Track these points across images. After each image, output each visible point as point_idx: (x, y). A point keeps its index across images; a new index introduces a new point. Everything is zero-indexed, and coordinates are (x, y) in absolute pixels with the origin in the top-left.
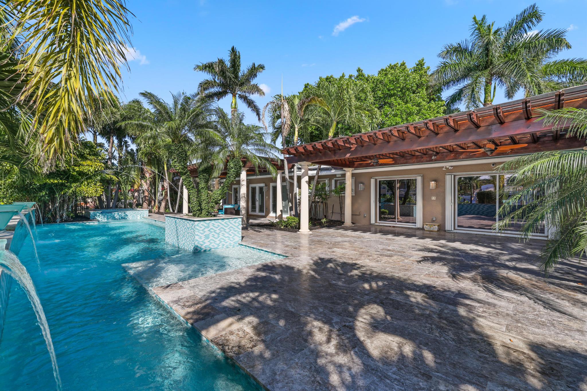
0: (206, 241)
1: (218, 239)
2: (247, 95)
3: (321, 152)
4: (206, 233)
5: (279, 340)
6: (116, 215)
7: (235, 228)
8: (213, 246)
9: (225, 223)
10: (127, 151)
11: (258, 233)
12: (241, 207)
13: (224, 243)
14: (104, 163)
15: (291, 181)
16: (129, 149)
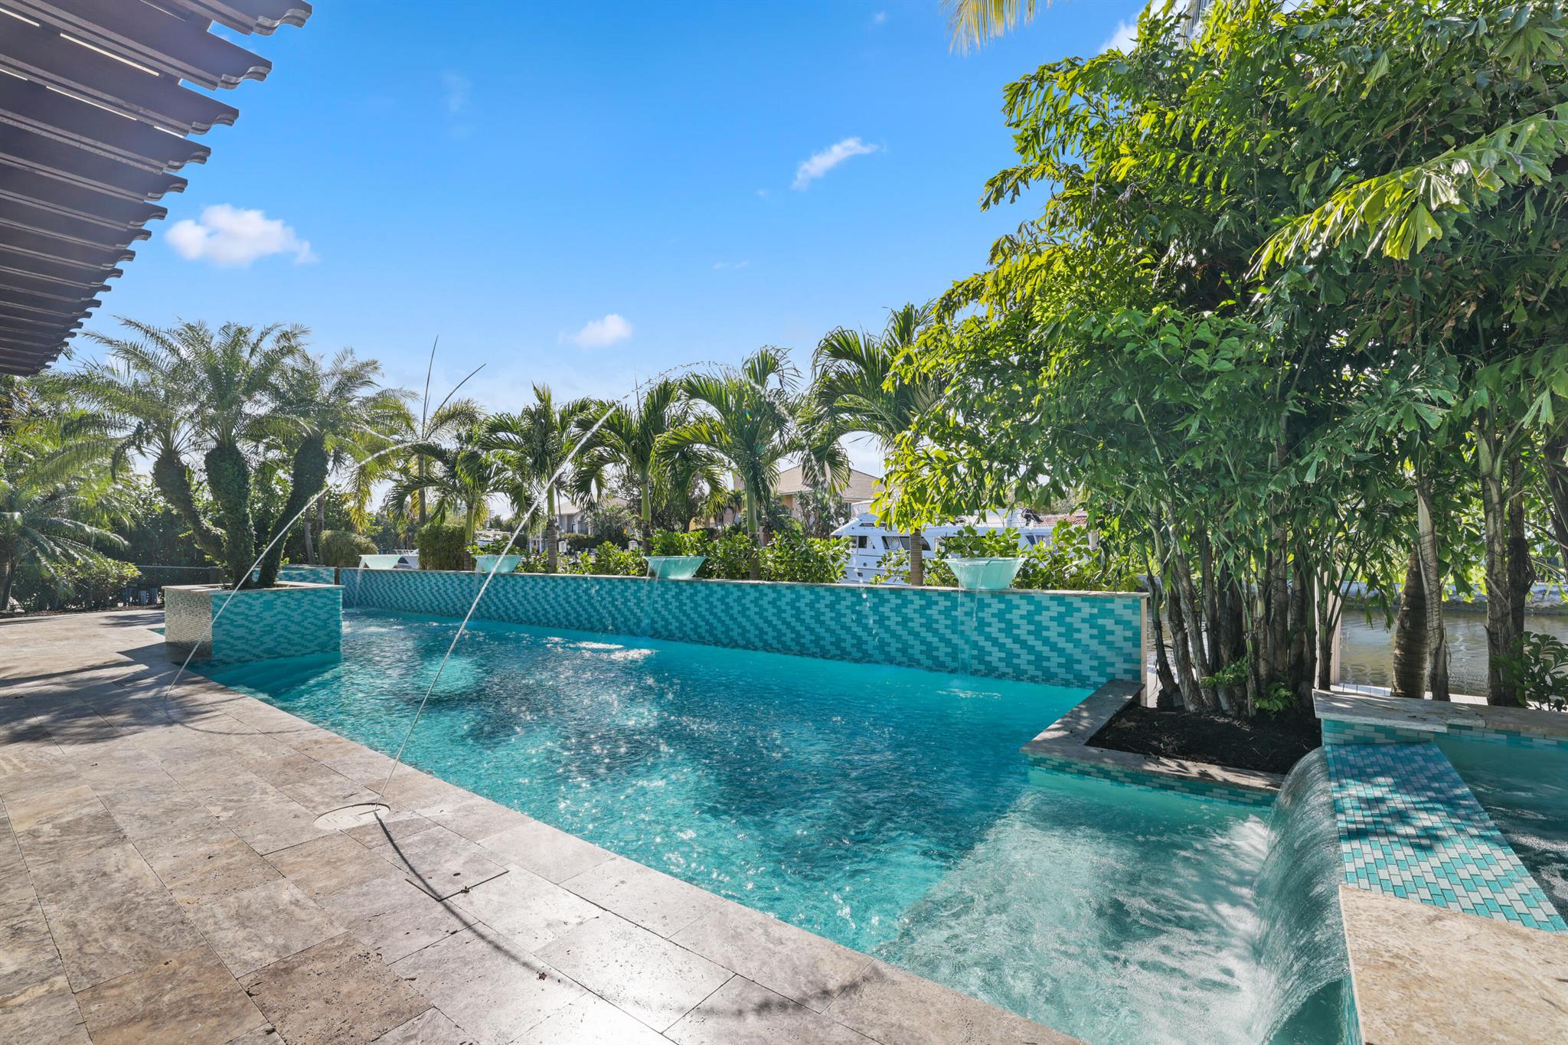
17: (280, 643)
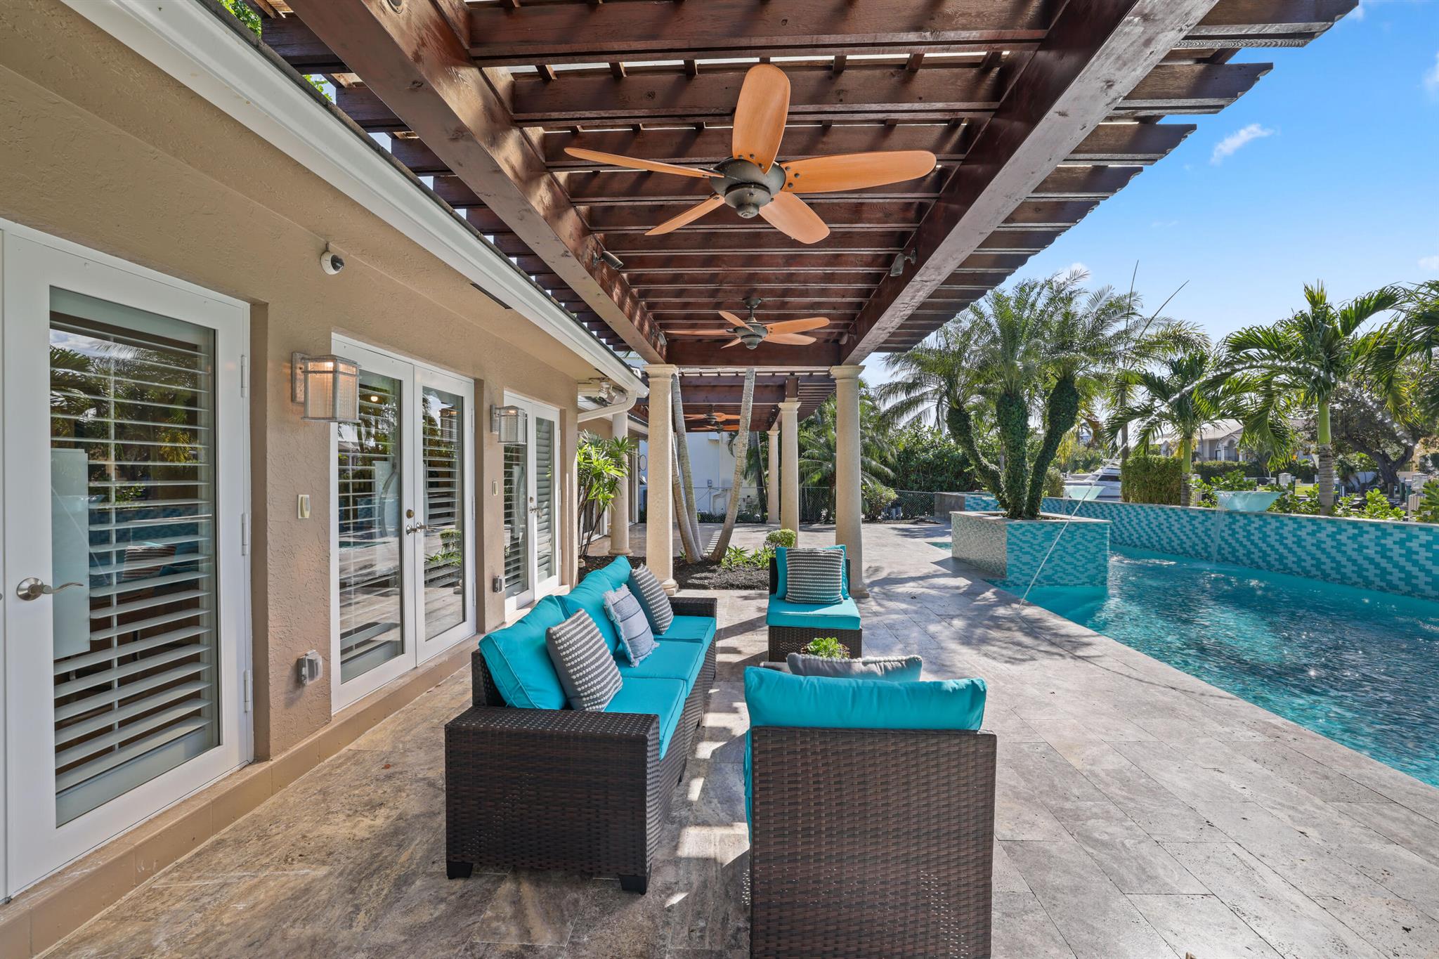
17: (1056, 572)
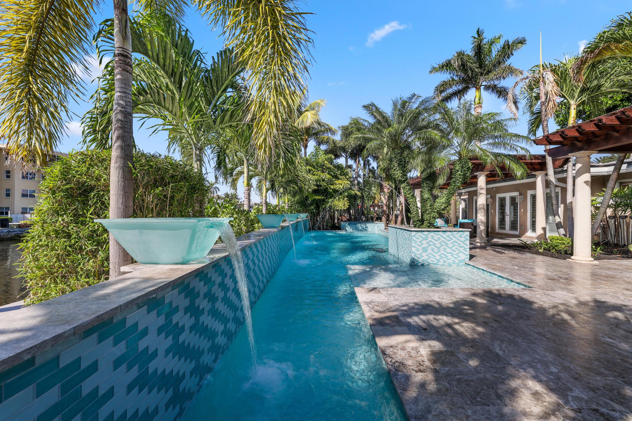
0: (424, 254)
1: (439, 254)
2: (496, 82)
3: (617, 131)
4: (423, 246)
5: (458, 379)
6: (359, 226)
7: (460, 243)
8: (432, 261)
9: (448, 236)
10: (370, 169)
11: (499, 255)
12: (478, 221)
13: (446, 260)
14: (351, 182)
15: (562, 185)
16: (371, 167)
